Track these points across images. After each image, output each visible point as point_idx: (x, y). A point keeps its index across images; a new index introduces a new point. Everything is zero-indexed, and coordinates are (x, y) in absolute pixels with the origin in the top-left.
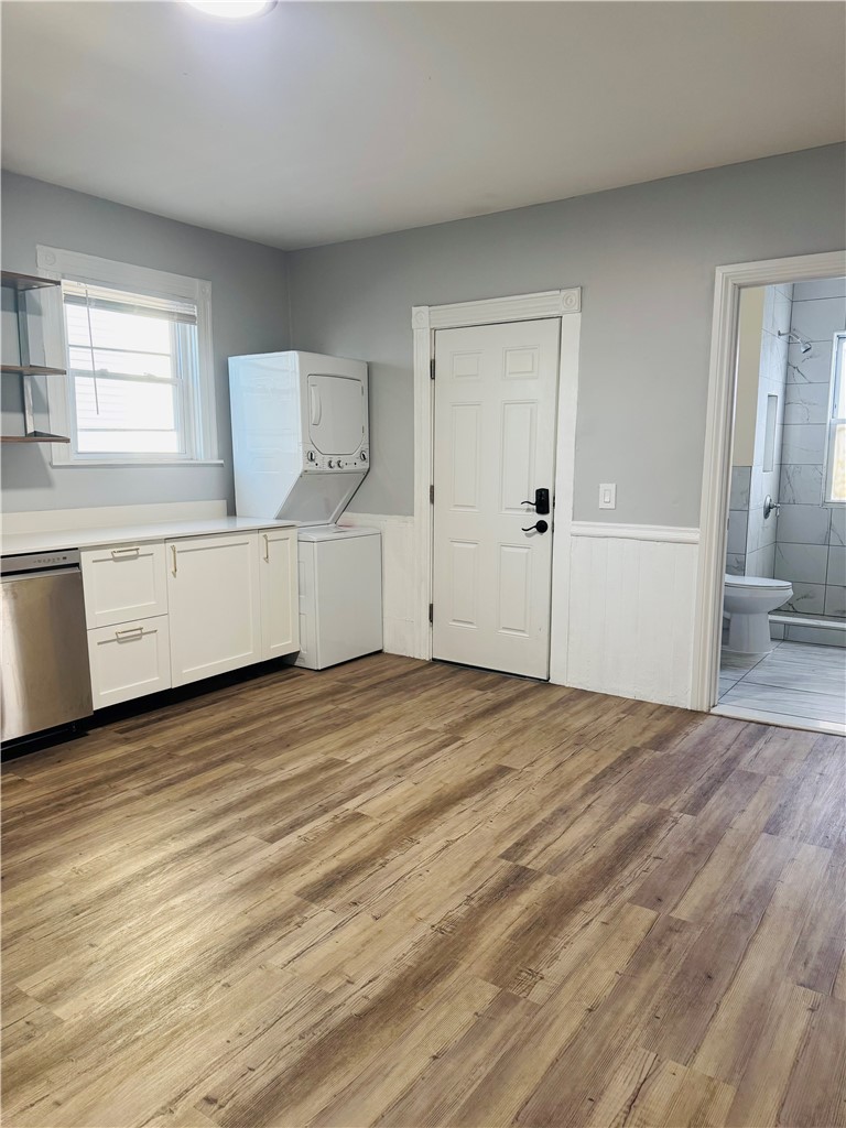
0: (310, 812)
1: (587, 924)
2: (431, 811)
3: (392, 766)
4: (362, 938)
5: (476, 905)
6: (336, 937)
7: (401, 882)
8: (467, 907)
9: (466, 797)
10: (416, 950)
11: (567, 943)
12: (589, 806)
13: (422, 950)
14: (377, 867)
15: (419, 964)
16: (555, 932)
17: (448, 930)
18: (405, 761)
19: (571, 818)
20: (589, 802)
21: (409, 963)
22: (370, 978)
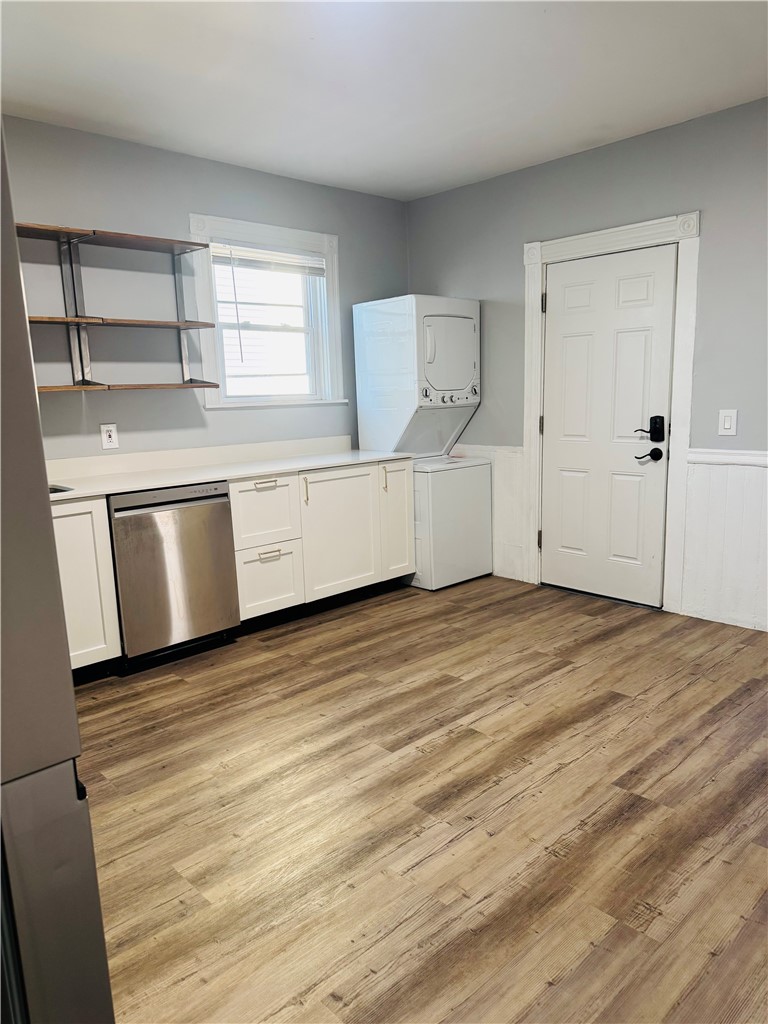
0: (426, 724)
1: (708, 861)
2: (543, 733)
3: (503, 686)
4: (478, 853)
5: (590, 831)
6: (452, 850)
7: (514, 801)
8: (581, 832)
9: (578, 721)
10: (530, 870)
11: (687, 879)
12: (707, 738)
13: (537, 871)
14: (490, 784)
15: (534, 885)
16: (674, 866)
17: (562, 853)
18: (516, 682)
19: (688, 749)
20: (707, 735)
21: (524, 884)
22: (485, 894)
